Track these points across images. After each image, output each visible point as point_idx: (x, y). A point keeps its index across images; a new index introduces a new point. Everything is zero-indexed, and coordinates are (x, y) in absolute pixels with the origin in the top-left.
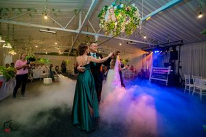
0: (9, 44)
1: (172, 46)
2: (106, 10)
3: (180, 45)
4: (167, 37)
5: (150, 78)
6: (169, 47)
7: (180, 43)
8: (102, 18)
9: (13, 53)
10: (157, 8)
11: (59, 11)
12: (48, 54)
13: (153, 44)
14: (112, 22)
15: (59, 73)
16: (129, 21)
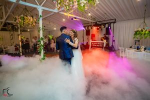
3: (114, 23)
6: (105, 24)
13: (93, 21)
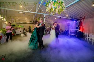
0: (5, 19)
1: (80, 19)
2: (49, 3)
4: (77, 15)
5: (69, 34)
6: (78, 20)
7: (83, 18)
8: (47, 7)
9: (7, 23)
10: (73, 2)
11: (27, 3)
12: (23, 23)
13: (71, 19)
14: (52, 8)
15: (27, 32)
16: (60, 8)
